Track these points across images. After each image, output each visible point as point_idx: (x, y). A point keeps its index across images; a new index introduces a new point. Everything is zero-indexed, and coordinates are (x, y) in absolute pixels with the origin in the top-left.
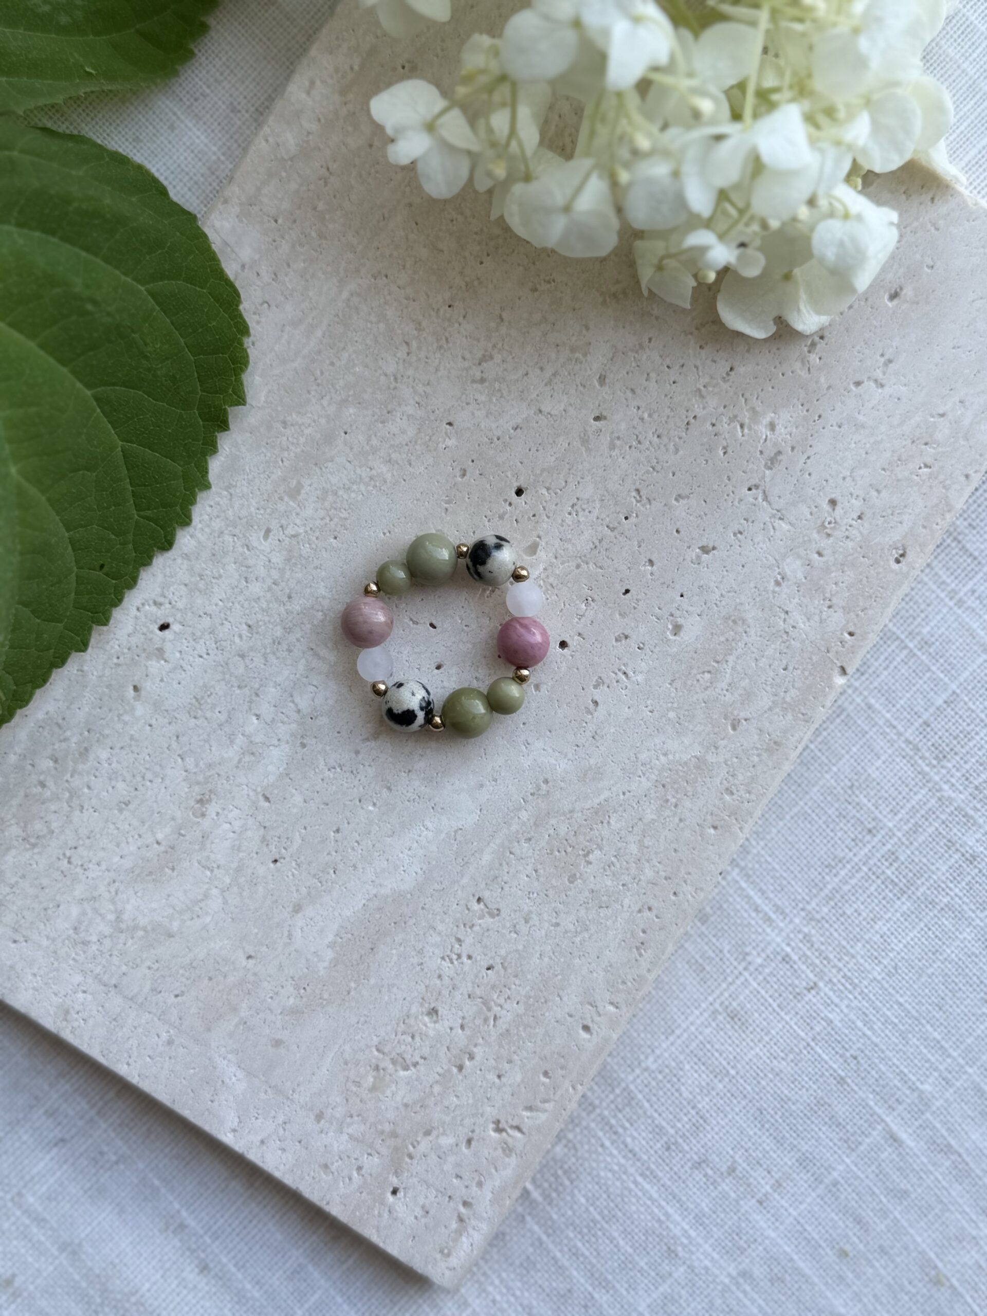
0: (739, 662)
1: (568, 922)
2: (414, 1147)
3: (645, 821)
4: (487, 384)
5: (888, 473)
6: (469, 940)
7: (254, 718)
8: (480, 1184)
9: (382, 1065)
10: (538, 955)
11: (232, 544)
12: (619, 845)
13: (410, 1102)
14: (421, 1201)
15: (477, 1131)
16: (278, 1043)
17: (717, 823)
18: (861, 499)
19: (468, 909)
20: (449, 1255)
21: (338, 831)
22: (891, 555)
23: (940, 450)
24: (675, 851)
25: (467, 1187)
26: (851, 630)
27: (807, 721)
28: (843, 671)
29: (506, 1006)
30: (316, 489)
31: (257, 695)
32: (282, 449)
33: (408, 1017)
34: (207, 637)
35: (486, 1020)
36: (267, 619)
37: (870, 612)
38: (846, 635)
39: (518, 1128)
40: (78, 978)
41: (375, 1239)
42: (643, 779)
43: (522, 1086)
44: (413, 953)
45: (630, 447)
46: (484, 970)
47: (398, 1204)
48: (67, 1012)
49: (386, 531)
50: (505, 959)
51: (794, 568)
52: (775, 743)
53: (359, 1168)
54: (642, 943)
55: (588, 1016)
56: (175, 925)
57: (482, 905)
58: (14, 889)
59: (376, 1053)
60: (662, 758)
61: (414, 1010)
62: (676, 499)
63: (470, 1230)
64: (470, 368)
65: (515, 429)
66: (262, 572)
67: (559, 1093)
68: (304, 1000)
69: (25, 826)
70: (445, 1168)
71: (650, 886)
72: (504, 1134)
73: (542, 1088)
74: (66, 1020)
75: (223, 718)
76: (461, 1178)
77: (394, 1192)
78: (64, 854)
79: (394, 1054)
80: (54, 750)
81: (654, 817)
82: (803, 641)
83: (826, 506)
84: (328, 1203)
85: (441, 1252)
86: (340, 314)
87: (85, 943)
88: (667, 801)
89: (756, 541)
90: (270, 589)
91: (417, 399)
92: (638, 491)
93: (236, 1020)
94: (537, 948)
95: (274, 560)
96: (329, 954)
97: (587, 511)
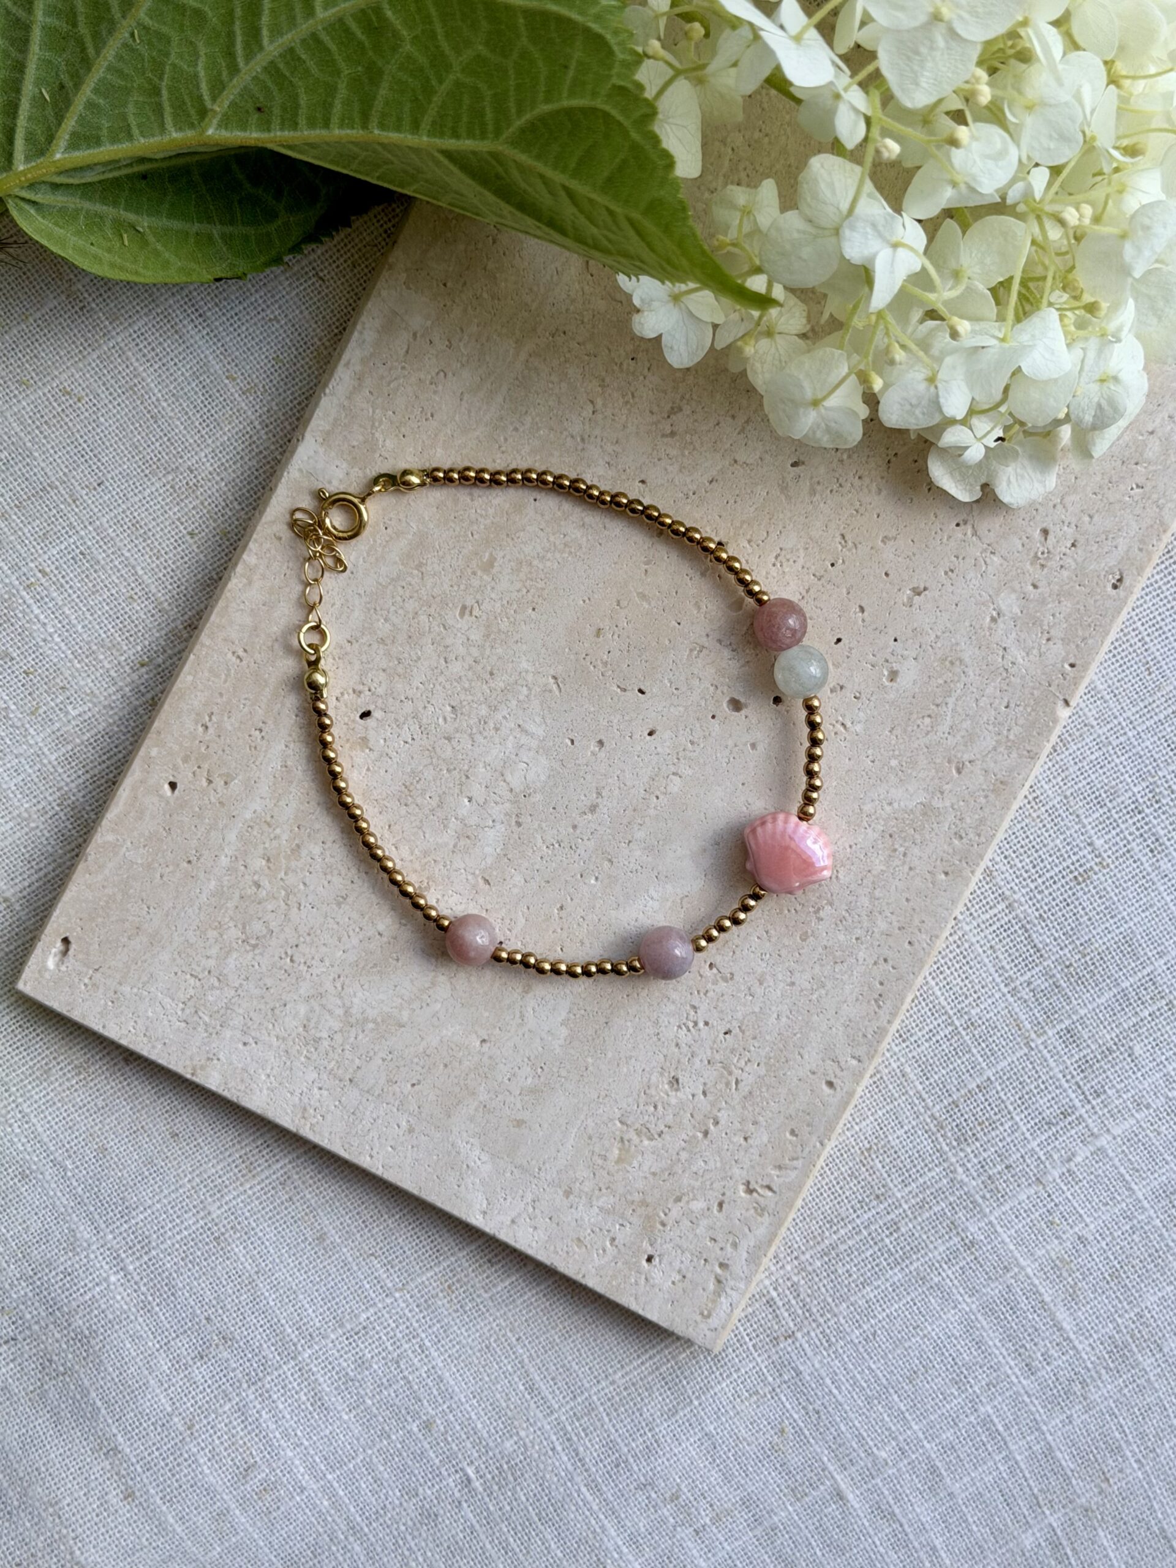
0: (960, 703)
1: (803, 980)
2: (666, 1215)
3: (874, 872)
4: (677, 437)
5: (1100, 497)
6: (703, 1007)
7: (466, 800)
8: (735, 1245)
9: (626, 1137)
10: (775, 1015)
11: (427, 625)
12: (850, 898)
13: (658, 1171)
14: (677, 1265)
15: (728, 1194)
16: (520, 1123)
17: (948, 869)
18: (1073, 525)
19: (701, 976)
20: (709, 1316)
21: (562, 908)
22: (1108, 581)
23: (1151, 468)
24: (908, 900)
25: (722, 1249)
26: (1072, 661)
27: (1032, 758)
28: (1067, 703)
29: (747, 1069)
30: (510, 561)
31: (467, 777)
32: (472, 522)
33: (649, 1087)
34: (411, 721)
35: (728, 1084)
36: (470, 698)
37: (1090, 641)
38: (1067, 666)
39: (769, 1188)
40: (313, 1075)
41: (634, 1306)
42: (869, 831)
43: (769, 1146)
44: (649, 1024)
45: (831, 491)
46: (721, 1036)
47: (656, 1272)
48: (305, 1109)
49: (586, 598)
50: (742, 1022)
51: (1009, 603)
52: (1002, 782)
53: (613, 1240)
54: (880, 995)
55: (831, 1072)
56: (405, 1015)
57: (715, 970)
58: (240, 992)
59: (619, 1125)
60: (888, 809)
61: (654, 1079)
62: (883, 541)
63: (728, 1290)
64: (659, 421)
65: (711, 482)
66: (462, 650)
67: (807, 1150)
68: (542, 1079)
69: (244, 928)
70: (698, 1231)
71: (884, 937)
72: (755, 1194)
73: (790, 1147)
74: (304, 1117)
75: (434, 803)
76: (715, 1240)
77: (649, 1259)
78: (286, 953)
79: (637, 1126)
80: (265, 848)
81: (884, 868)
82: (1023, 677)
83: (1037, 534)
84: (584, 1276)
85: (702, 1314)
86: (520, 377)
87: (317, 1040)
88: (895, 850)
89: (968, 577)
90: (470, 668)
91: (607, 459)
92: (843, 536)
93: (476, 1103)
94: (774, 1008)
95: (472, 637)
96: (564, 1032)
97: (791, 561)
